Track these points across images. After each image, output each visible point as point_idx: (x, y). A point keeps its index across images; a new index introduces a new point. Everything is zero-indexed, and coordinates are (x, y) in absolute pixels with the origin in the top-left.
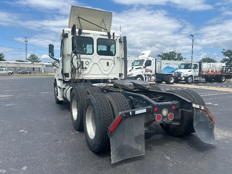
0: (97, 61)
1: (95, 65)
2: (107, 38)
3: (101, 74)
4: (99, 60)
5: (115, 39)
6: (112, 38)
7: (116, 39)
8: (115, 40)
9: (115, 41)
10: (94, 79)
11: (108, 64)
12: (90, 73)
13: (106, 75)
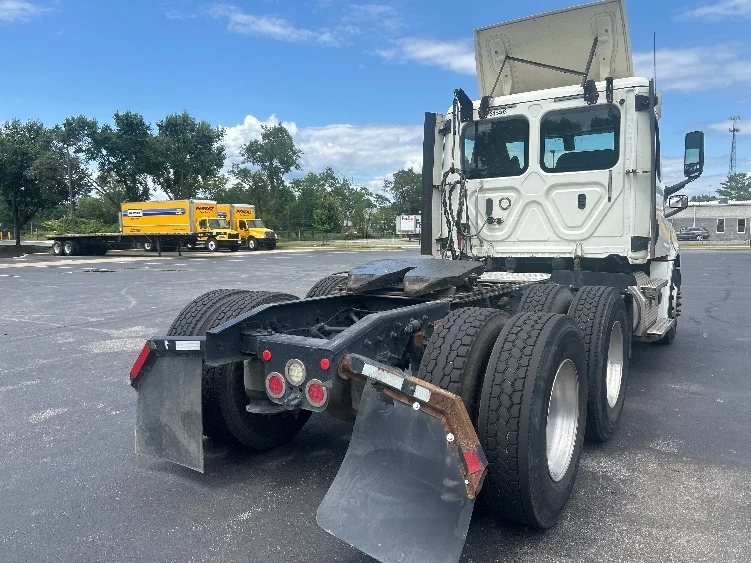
0: (539, 196)
1: (534, 208)
2: (581, 103)
3: (554, 237)
4: (546, 187)
5: (616, 101)
6: (602, 100)
7: (622, 102)
8: (618, 104)
9: (615, 107)
10: (526, 256)
11: (582, 201)
12: (513, 238)
13: (574, 241)
